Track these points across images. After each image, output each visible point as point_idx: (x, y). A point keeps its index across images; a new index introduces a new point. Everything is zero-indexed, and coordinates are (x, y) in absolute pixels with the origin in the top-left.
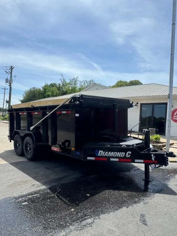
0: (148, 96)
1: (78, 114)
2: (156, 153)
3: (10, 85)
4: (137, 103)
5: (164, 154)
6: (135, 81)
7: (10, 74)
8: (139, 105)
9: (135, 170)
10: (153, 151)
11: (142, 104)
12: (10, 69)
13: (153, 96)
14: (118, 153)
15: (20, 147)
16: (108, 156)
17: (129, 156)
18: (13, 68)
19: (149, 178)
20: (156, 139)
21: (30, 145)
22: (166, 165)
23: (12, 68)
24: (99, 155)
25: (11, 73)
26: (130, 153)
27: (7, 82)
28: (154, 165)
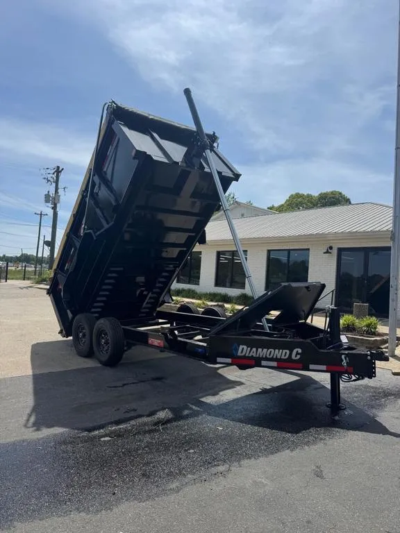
0: (354, 232)
2: (350, 352)
3: (54, 208)
4: (331, 248)
5: (367, 355)
6: (332, 193)
7: (54, 185)
8: (335, 252)
9: (316, 389)
10: (345, 349)
11: (340, 250)
12: (54, 174)
13: (364, 232)
14: (277, 351)
15: (86, 340)
16: (258, 356)
17: (299, 357)
18: (61, 172)
19: (339, 403)
20: (368, 326)
21: (106, 334)
22: (370, 377)
23: (58, 171)
24: (239, 354)
25: (57, 182)
26: (300, 351)
27: (47, 201)
28: (346, 375)
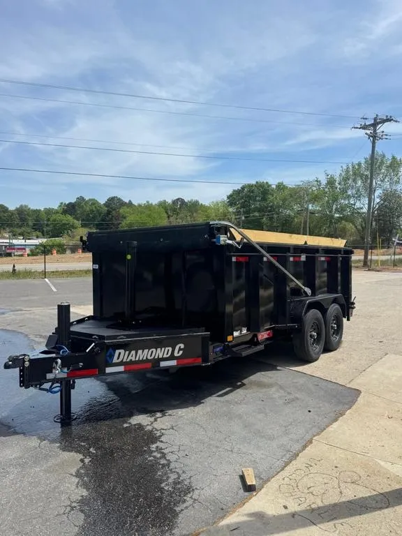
1: (97, 266)
